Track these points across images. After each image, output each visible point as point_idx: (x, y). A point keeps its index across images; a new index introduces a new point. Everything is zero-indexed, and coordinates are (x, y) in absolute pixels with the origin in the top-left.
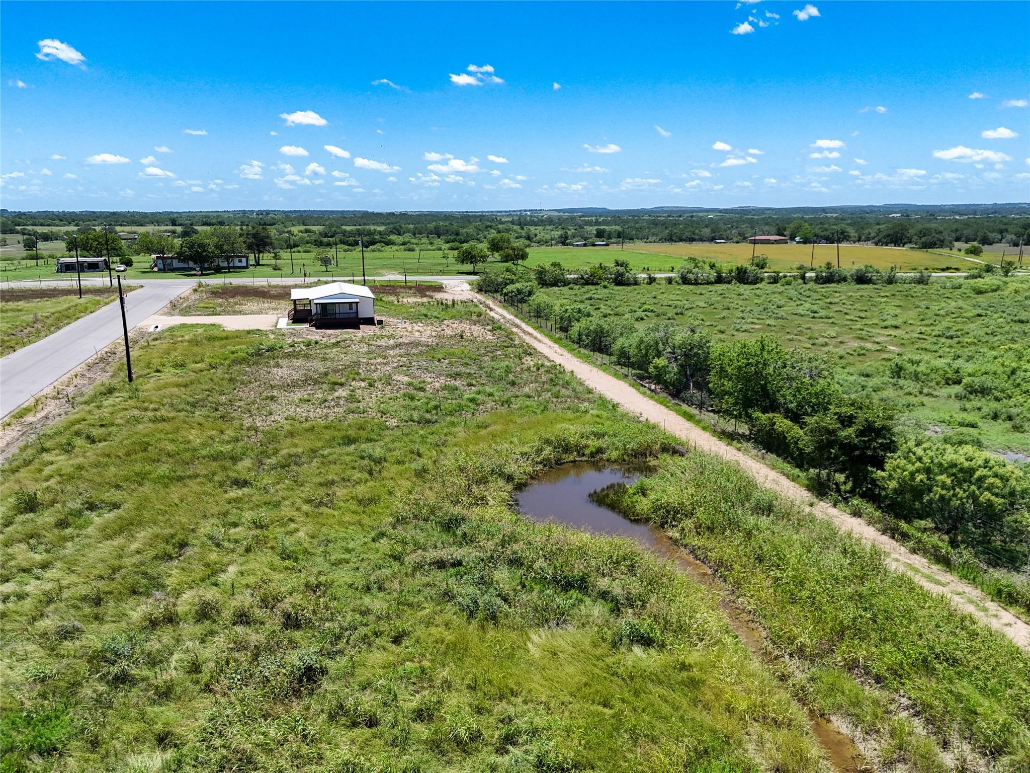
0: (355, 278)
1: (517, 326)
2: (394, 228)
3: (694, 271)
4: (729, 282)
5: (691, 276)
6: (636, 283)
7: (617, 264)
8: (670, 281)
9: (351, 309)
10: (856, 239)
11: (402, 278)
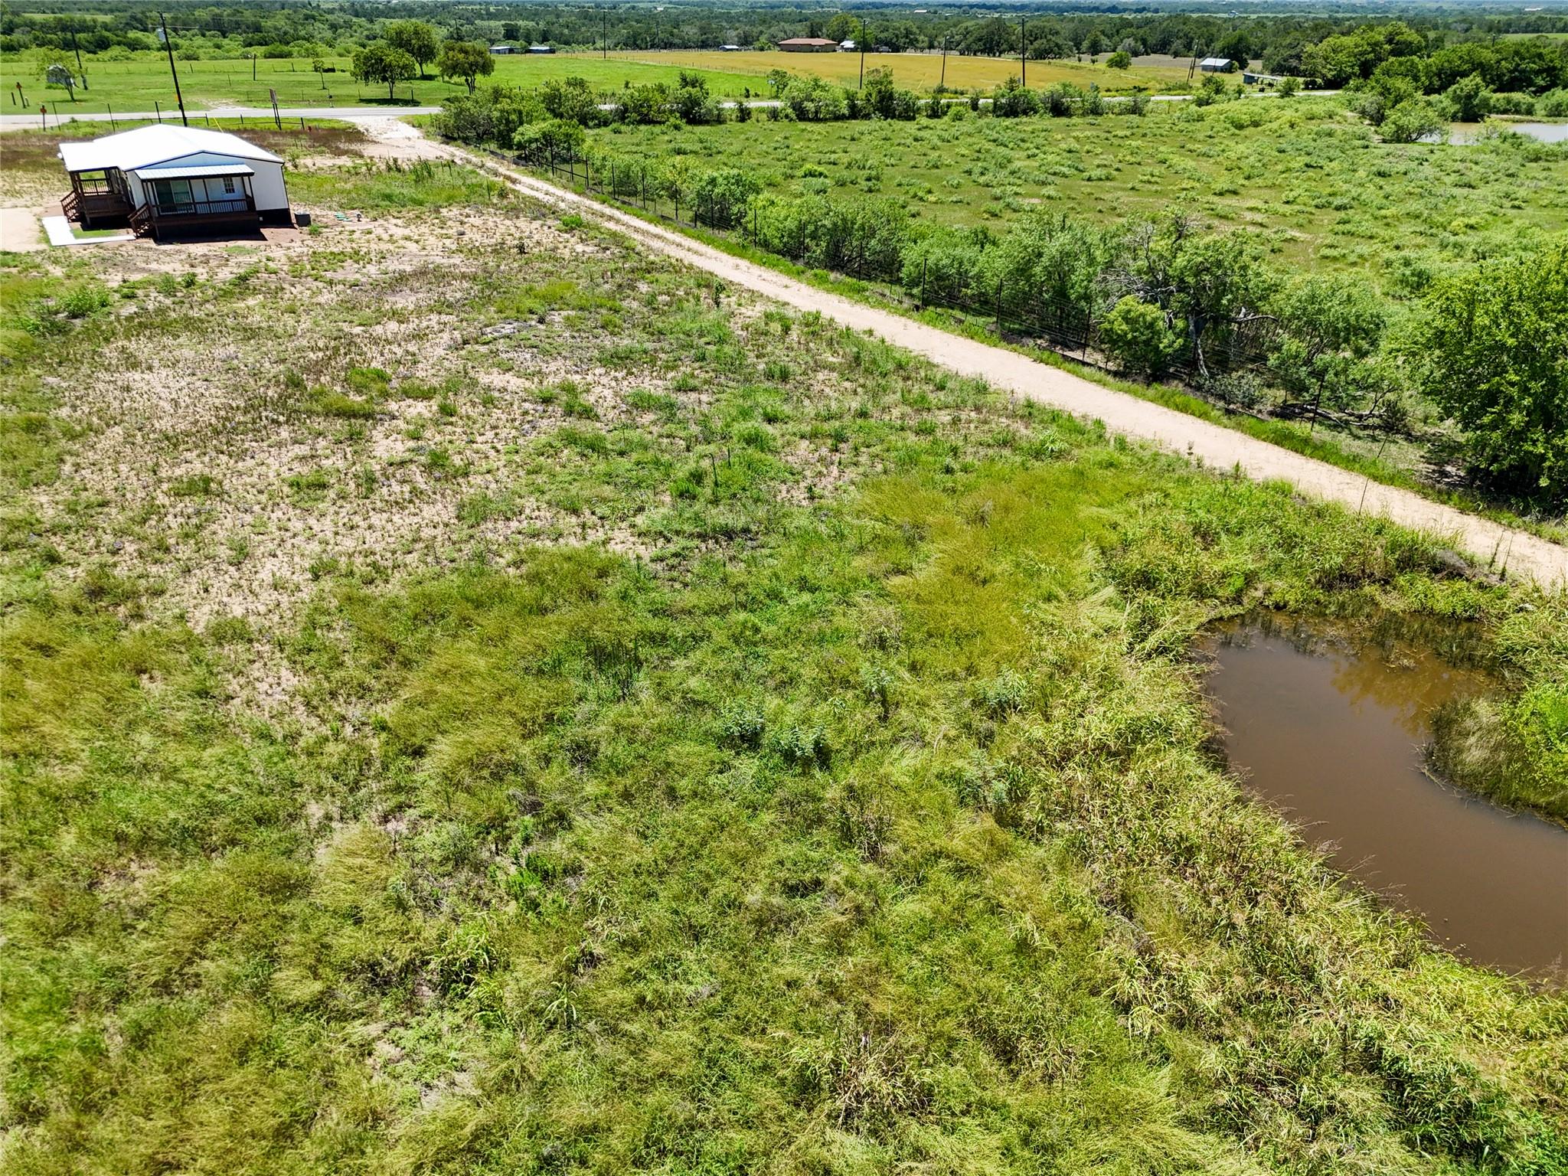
0: (163, 115)
1: (611, 218)
2: (133, 18)
3: (815, 95)
4: (867, 117)
5: (810, 106)
6: (719, 120)
7: (685, 82)
8: (774, 115)
9: (230, 189)
10: (926, 45)
11: (270, 113)
